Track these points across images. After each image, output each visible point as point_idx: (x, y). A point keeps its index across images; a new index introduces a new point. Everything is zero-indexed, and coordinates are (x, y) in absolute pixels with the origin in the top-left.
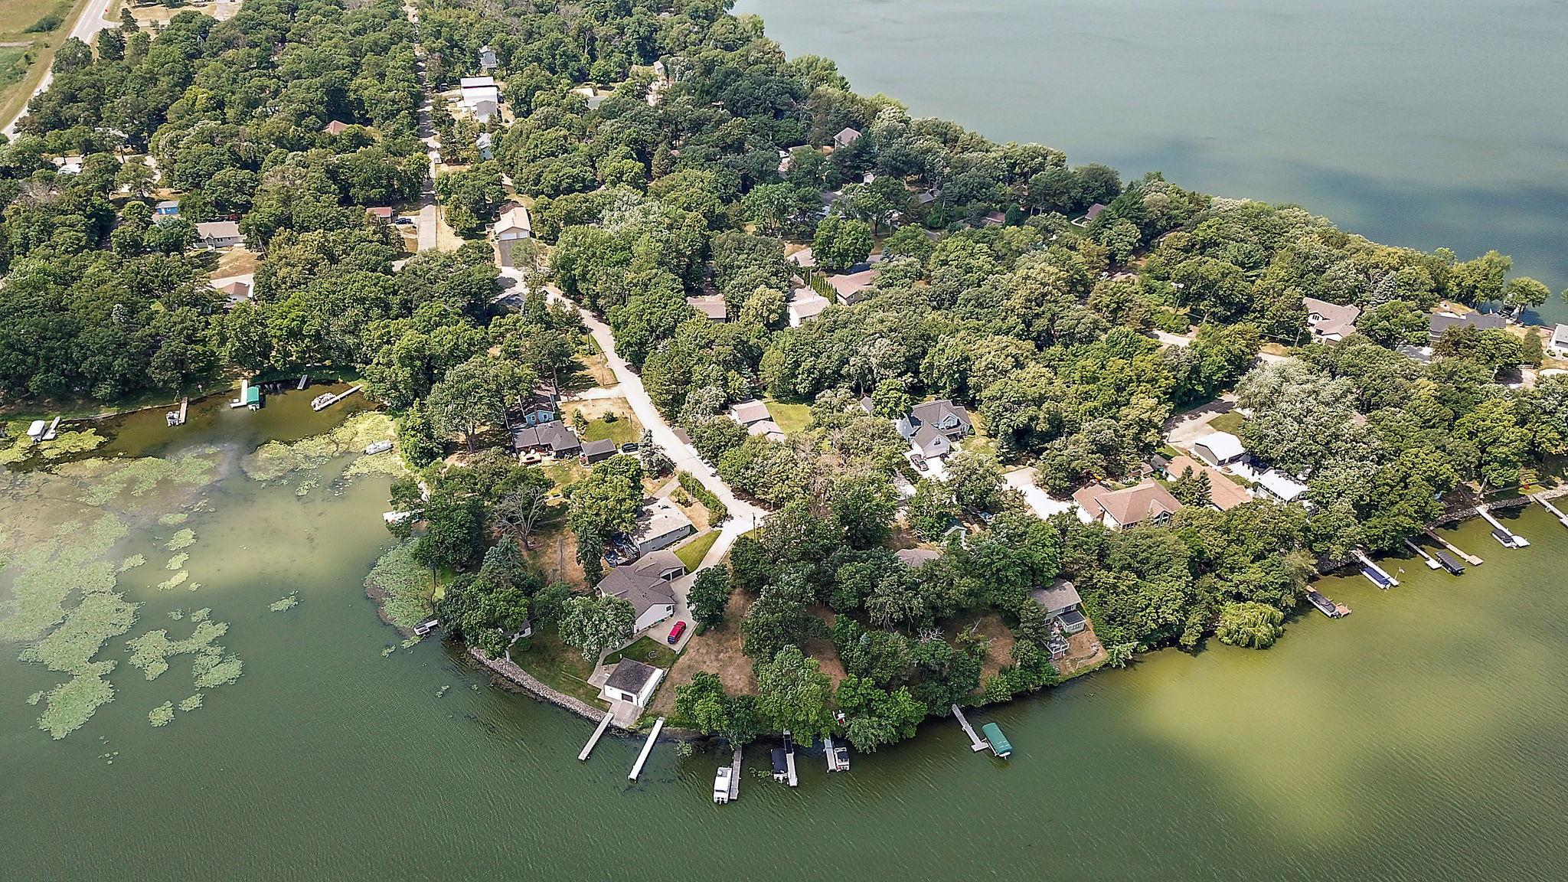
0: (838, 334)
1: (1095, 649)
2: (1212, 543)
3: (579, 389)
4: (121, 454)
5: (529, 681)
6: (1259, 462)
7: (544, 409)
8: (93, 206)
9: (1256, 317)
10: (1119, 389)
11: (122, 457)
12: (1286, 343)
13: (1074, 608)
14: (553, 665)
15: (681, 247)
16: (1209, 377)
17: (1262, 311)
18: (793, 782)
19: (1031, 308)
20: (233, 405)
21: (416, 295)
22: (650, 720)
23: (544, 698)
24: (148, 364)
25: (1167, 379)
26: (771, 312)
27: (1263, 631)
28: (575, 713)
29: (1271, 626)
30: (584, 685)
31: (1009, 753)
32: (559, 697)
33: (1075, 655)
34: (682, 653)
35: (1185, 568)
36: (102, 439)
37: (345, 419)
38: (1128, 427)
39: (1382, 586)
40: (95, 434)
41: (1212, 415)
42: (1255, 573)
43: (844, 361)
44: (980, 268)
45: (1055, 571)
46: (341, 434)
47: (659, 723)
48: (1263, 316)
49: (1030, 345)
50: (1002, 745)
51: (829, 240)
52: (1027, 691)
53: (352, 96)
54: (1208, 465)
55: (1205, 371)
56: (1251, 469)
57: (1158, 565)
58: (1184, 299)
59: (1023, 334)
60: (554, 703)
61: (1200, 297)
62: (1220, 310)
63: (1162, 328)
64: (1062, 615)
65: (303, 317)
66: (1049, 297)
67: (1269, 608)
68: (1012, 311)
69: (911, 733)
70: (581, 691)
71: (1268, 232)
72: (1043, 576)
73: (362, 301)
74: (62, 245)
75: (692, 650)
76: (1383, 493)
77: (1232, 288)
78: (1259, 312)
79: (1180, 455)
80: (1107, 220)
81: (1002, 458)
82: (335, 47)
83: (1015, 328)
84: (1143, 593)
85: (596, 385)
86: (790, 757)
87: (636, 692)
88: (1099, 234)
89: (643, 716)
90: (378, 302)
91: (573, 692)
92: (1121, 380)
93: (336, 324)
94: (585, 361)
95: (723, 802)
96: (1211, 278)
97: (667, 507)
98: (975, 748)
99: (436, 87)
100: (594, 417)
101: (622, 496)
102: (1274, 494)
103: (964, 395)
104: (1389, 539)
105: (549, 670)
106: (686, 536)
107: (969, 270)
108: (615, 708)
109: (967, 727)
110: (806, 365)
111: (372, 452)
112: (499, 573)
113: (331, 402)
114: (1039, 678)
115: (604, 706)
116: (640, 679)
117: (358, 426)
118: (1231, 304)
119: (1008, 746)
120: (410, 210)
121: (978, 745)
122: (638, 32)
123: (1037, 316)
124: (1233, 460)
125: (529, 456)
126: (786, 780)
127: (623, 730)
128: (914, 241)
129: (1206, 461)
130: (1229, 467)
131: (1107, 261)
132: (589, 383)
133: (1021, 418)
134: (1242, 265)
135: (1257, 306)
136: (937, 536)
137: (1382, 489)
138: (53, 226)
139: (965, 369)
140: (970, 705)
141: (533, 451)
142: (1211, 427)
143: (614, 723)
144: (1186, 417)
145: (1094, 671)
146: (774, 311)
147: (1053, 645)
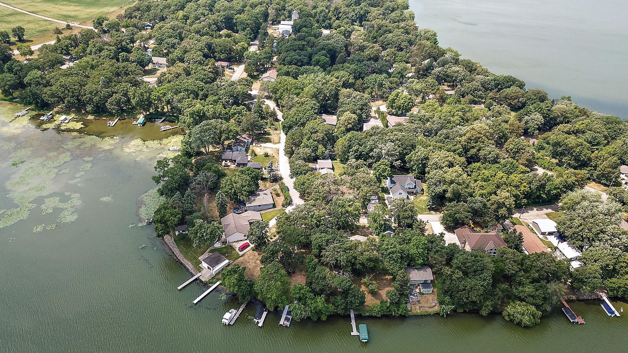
0: (373, 137)
1: (434, 304)
2: (511, 268)
3: (262, 142)
4: (86, 133)
5: (177, 251)
6: (562, 237)
7: (241, 146)
8: (121, 45)
9: (591, 170)
10: (498, 187)
11: (85, 134)
12: (605, 185)
13: (429, 282)
14: (189, 247)
15: (325, 92)
16: (549, 191)
17: (596, 167)
18: (260, 325)
19: (470, 143)
20: (133, 123)
21: (210, 92)
22: (214, 280)
23: (179, 260)
24: (107, 101)
25: (525, 187)
26: (349, 123)
27: (526, 320)
28: (188, 269)
29: (532, 317)
30: (196, 259)
31: (367, 341)
32: (185, 261)
33: (423, 304)
34: (241, 256)
35: (489, 276)
36: (83, 126)
37: (169, 136)
38: (492, 204)
39: (609, 315)
40: (82, 124)
41: (550, 211)
42: (529, 289)
43: (371, 150)
44: (454, 122)
45: (421, 261)
46: (165, 141)
47: (218, 283)
48: (595, 170)
49: (463, 159)
50: (364, 336)
51: (393, 101)
52: (392, 315)
53: (235, 21)
54: (536, 233)
55: (547, 188)
56: (558, 240)
57: (475, 271)
58: (555, 155)
59: (461, 154)
60: (182, 263)
61: (562, 154)
62: (572, 162)
63: (541, 166)
64: (422, 283)
65: (165, 93)
66: (480, 140)
67: (533, 308)
68: (460, 142)
69: (324, 318)
70: (194, 261)
71: (615, 131)
72: (415, 262)
73: (188, 90)
74: (103, 56)
75: (247, 256)
76: (622, 267)
77: (581, 152)
78: (594, 167)
79: (523, 225)
80: (529, 112)
81: (429, 207)
82: (238, 3)
83: (458, 150)
84: (463, 283)
85: (271, 142)
86: (265, 314)
87: (213, 267)
88: (522, 118)
89: (213, 278)
90: (193, 92)
91: (191, 260)
92: (500, 183)
93: (176, 98)
94: (272, 132)
95: (225, 324)
96: (570, 145)
97: (266, 194)
98: (352, 334)
99: (272, 24)
100: (261, 154)
101: (244, 184)
102: (563, 254)
103: (422, 175)
104: (622, 292)
105: (186, 249)
106: (270, 209)
107: (449, 122)
108: (203, 272)
109: (353, 323)
110: (355, 148)
111: (172, 150)
112: (177, 203)
113: (168, 129)
114: (398, 310)
115: (200, 269)
116: (218, 262)
117: (172, 139)
118: (579, 160)
119: (367, 337)
120: (237, 65)
121: (355, 333)
122: (360, 12)
123: (473, 147)
124: (550, 234)
125: (226, 163)
126: (258, 322)
127: (202, 282)
128: (432, 107)
129: (536, 231)
130: (547, 236)
131: (523, 131)
132: (269, 141)
133: (439, 189)
134: (590, 143)
135: (593, 163)
136: (378, 233)
137: (622, 264)
138: (103, 49)
139: (425, 163)
140: (361, 314)
141: (228, 161)
142: (546, 216)
143: (201, 278)
144: (535, 209)
145: (430, 315)
146: (351, 124)
147: (412, 296)
